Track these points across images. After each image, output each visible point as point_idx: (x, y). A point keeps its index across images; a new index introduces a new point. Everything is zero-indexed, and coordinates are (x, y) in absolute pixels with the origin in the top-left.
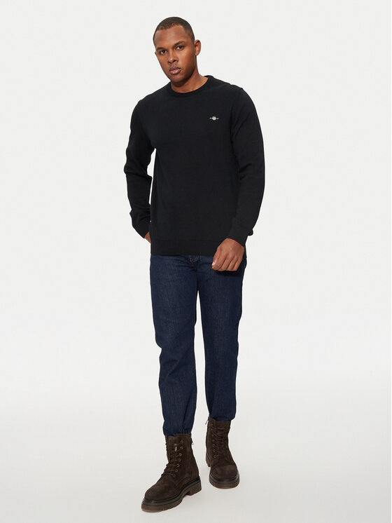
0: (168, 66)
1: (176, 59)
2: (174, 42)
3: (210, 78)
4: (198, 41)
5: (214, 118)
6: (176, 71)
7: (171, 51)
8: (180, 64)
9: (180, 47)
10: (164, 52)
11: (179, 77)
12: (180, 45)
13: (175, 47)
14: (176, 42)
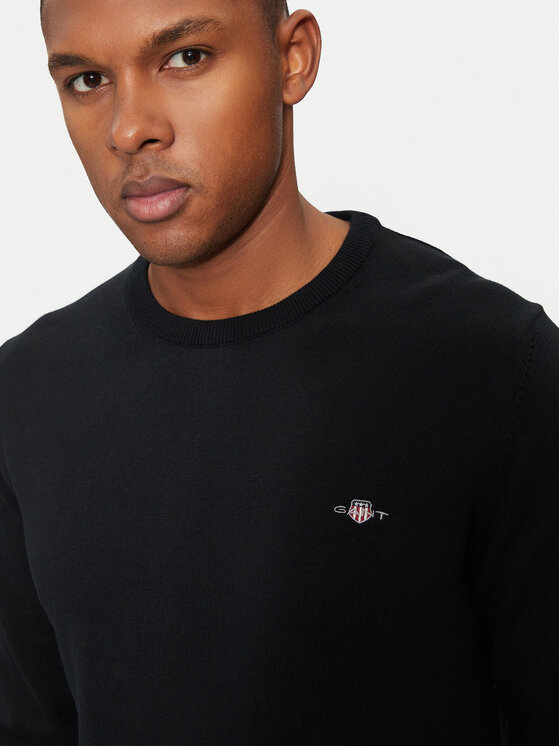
0: (113, 168)
1: (156, 132)
2: (153, 23)
3: (361, 226)
4: (307, 21)
5: (361, 512)
6: (162, 205)
7: (129, 78)
8: (186, 156)
9: (192, 55)
10: (93, 77)
11: (179, 237)
12: (190, 40)
13: (157, 53)
14: (160, 24)
